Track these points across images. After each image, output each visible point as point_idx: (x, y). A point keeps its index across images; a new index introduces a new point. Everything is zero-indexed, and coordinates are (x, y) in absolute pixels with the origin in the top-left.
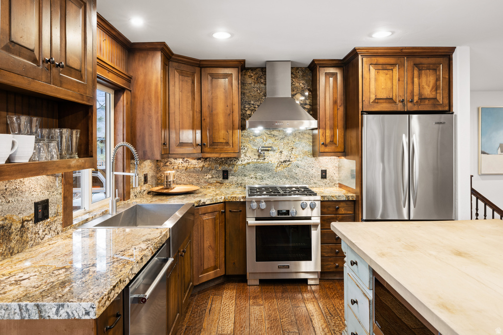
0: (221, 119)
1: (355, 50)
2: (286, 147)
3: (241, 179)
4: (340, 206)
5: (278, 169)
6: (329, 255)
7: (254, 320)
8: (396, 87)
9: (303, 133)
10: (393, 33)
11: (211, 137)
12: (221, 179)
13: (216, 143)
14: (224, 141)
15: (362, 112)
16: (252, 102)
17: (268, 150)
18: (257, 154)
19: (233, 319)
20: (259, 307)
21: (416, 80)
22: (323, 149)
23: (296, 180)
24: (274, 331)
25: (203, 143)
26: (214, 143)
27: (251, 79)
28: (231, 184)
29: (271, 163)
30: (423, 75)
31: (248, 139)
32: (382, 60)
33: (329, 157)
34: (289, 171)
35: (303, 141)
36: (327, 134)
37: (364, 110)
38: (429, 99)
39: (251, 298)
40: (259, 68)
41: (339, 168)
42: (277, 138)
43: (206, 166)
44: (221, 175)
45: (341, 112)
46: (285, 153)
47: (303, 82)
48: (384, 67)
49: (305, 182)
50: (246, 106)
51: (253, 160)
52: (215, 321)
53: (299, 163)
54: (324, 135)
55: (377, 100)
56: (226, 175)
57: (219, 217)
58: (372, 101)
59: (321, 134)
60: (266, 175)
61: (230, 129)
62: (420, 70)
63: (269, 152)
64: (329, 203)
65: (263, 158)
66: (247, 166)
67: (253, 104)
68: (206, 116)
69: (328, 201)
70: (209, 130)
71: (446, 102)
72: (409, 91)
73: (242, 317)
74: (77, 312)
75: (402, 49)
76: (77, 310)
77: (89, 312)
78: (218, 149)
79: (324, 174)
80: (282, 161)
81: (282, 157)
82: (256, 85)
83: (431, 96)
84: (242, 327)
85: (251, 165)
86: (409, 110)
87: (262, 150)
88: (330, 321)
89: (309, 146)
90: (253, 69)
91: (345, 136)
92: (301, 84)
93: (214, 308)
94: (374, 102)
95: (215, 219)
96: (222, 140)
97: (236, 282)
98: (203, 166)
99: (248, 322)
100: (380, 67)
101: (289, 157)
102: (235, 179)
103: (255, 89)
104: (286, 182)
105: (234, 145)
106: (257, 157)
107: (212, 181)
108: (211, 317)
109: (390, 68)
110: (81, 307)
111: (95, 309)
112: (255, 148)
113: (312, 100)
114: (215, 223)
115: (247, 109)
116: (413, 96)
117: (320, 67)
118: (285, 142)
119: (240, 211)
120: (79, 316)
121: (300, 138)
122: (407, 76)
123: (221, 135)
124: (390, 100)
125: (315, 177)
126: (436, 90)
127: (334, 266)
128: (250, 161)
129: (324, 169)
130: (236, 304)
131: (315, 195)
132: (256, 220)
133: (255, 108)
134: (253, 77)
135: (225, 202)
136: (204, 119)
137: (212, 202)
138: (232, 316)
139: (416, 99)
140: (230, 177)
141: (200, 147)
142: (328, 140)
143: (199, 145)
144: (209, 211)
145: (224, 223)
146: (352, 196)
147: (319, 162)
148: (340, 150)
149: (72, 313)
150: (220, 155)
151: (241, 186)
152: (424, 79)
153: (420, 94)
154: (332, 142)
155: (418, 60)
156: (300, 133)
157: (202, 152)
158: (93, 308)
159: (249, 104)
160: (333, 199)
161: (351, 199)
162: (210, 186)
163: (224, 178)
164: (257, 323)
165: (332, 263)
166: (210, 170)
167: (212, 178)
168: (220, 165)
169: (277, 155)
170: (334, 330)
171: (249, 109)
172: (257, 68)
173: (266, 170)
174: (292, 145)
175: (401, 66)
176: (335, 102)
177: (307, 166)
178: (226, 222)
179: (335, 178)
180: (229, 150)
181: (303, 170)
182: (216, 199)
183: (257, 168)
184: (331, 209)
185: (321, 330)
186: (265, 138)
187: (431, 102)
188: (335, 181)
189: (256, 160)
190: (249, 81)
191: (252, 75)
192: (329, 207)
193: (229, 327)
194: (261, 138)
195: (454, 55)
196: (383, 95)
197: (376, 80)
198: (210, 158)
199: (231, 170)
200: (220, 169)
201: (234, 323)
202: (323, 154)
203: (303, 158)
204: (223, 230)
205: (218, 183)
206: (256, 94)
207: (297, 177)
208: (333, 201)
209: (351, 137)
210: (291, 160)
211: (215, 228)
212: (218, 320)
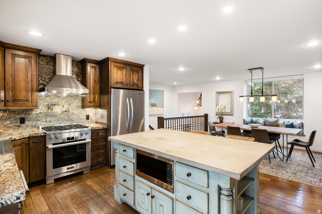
0: (22, 84)
1: (108, 58)
2: (66, 103)
3: (35, 123)
4: (99, 132)
5: (61, 115)
6: (94, 156)
7: (60, 199)
8: (124, 78)
9: (76, 96)
10: (126, 55)
11: (13, 96)
12: (19, 124)
13: (18, 100)
14: (25, 99)
15: (111, 87)
16: (44, 76)
17: (55, 105)
18: (47, 107)
19: (46, 204)
20: (60, 193)
21: (131, 76)
22: (89, 104)
23: (72, 121)
24: (75, 200)
25: (6, 99)
26: (16, 100)
27: (43, 61)
28: (27, 126)
29: (57, 112)
30: (134, 74)
31: (41, 98)
32: (119, 65)
33: (91, 109)
34: (68, 117)
35: (77, 100)
36: (91, 97)
37: (112, 86)
38: (136, 84)
39: (52, 190)
40: (49, 56)
41: (96, 114)
42: (60, 98)
43: (5, 115)
44: (19, 121)
45: (98, 87)
46: (66, 106)
47: (77, 68)
48: (120, 68)
49: (77, 122)
50: (39, 78)
51: (44, 111)
52: (33, 209)
53: (74, 112)
54: (90, 97)
55: (117, 83)
56: (22, 121)
57: (25, 147)
58: (115, 82)
59: (88, 97)
60: (53, 119)
61: (29, 91)
62: (133, 72)
63: (56, 106)
64: (94, 131)
65: (51, 110)
66: (39, 114)
67: (44, 77)
68: (9, 82)
69: (94, 130)
70: (12, 91)
71: (142, 86)
72: (129, 80)
73: (51, 200)
74: (9, 200)
75: (127, 62)
76: (10, 199)
77: (20, 197)
78: (20, 104)
79: (88, 117)
80: (64, 111)
81: (64, 109)
82: (46, 66)
83: (137, 83)
84: (54, 205)
85: (42, 114)
86: (129, 88)
87: (51, 105)
88: (101, 185)
89: (80, 103)
90: (44, 56)
91: (100, 98)
92: (75, 69)
93: (28, 203)
94: (116, 83)
95: (22, 149)
96: (23, 98)
97: (36, 186)
98: (3, 116)
99: (57, 201)
100: (118, 68)
101: (68, 109)
102: (31, 123)
103: (46, 68)
104: (66, 123)
105: (32, 102)
106: (47, 109)
107: (10, 125)
108: (28, 208)
109: (122, 69)
110: (13, 196)
111: (24, 194)
112: (46, 103)
113: (82, 79)
114: (22, 151)
115: (40, 80)
116: (130, 82)
117: (88, 62)
118: (66, 100)
119: (41, 141)
120: (11, 202)
121: (74, 98)
122: (128, 73)
123: (22, 95)
124: (122, 83)
125: (83, 119)
126: (138, 81)
127: (97, 161)
128: (42, 111)
129: (88, 115)
130: (43, 196)
131: (88, 127)
132: (53, 145)
133: (46, 79)
134: (44, 61)
135: (29, 137)
136: (7, 84)
137: (21, 138)
138: (44, 202)
139: (131, 83)
140: (26, 122)
141: (4, 103)
142: (92, 100)
143: (3, 101)
144: (18, 144)
145: (28, 151)
146: (105, 126)
147: (85, 111)
148: (97, 105)
149: (6, 202)
150: (21, 108)
151: (35, 127)
152: (134, 76)
153: (133, 82)
154: (94, 101)
155: (133, 68)
156: (74, 95)
157: (5, 106)
158: (23, 194)
159: (42, 77)
160: (97, 129)
161: (105, 128)
162: (9, 129)
163: (21, 123)
164: (63, 200)
165: (96, 160)
166: (9, 118)
167: (11, 123)
168: (18, 115)
169: (61, 108)
170: (105, 188)
171: (41, 79)
172: (47, 56)
173: (53, 116)
174: (70, 102)
175: (126, 69)
176: (95, 81)
177: (78, 113)
178: (30, 150)
179: (94, 119)
180: (29, 105)
181: (76, 116)
182: (23, 135)
183: (47, 115)
184: (95, 134)
185: (99, 190)
186: (52, 98)
187: (137, 85)
188: (93, 120)
189: (46, 111)
190: (42, 63)
191: (44, 59)
192: (94, 133)
193: (46, 208)
194: (50, 98)
195: (144, 68)
196: (119, 80)
197: (116, 73)
198: (9, 110)
199: (27, 118)
200: (18, 117)
201: (48, 205)
202: (89, 107)
203: (76, 109)
204: (28, 155)
205: (16, 126)
206: (46, 71)
207: (73, 120)
208: (96, 130)
209: (104, 99)
210: (69, 110)
211: (22, 154)
212: (35, 208)
